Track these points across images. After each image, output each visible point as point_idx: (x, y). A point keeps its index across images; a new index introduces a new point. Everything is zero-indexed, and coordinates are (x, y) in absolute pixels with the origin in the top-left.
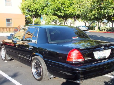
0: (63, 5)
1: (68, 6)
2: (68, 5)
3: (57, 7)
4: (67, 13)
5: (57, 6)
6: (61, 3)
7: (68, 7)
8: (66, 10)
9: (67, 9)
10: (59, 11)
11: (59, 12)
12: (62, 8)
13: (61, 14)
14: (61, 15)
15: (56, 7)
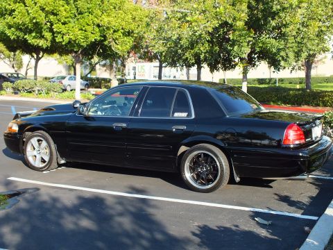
0: (52, 17)
1: (66, 20)
2: (68, 17)
3: (34, 21)
4: (61, 40)
5: (34, 18)
6: (46, 9)
7: (64, 23)
8: (60, 33)
9: (63, 29)
10: (36, 33)
11: (34, 34)
12: (48, 24)
13: (42, 43)
14: (40, 45)
15: (28, 19)
